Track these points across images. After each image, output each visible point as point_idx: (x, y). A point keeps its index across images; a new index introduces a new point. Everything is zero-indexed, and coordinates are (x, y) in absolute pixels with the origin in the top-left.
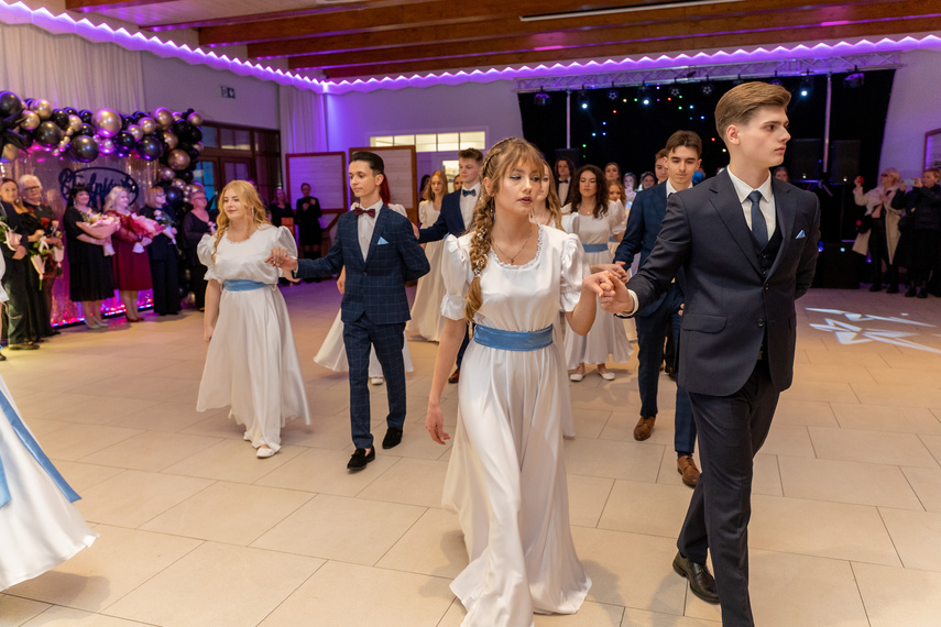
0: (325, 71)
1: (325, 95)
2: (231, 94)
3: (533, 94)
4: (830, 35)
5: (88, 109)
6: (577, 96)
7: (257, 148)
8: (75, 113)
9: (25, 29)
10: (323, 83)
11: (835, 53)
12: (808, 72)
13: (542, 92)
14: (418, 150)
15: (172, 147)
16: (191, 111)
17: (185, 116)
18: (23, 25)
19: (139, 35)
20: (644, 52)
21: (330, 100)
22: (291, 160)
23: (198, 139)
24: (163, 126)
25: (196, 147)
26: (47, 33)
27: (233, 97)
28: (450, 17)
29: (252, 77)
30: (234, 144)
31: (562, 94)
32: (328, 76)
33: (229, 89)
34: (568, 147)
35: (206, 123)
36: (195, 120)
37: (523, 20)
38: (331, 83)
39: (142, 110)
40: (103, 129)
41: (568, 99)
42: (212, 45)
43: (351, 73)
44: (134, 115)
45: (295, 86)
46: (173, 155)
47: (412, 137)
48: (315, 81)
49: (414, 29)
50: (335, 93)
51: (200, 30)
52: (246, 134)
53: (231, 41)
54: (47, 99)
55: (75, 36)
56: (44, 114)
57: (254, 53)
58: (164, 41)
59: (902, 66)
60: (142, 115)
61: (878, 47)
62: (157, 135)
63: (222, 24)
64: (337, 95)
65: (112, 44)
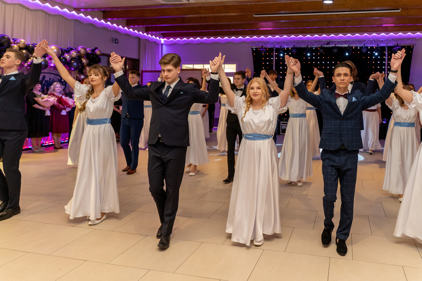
0: (163, 34)
1: (162, 44)
2: (117, 42)
3: (259, 49)
4: (387, 30)
6: (278, 51)
9: (17, 7)
10: (161, 39)
11: (389, 37)
12: (378, 45)
13: (263, 48)
15: (85, 65)
16: (96, 48)
17: (93, 50)
18: (16, 4)
19: (74, 12)
20: (308, 33)
21: (164, 47)
22: (144, 74)
23: (99, 61)
24: (82, 55)
26: (28, 9)
27: (118, 43)
28: (221, 13)
29: (128, 35)
31: (272, 49)
32: (164, 36)
33: (116, 39)
35: (103, 54)
36: (98, 52)
37: (255, 16)
38: (165, 39)
39: (72, 47)
41: (274, 52)
42: (109, 19)
43: (175, 36)
44: (68, 49)
45: (148, 40)
46: (86, 68)
47: (202, 65)
48: (158, 38)
49: (205, 18)
50: (166, 44)
51: (104, 12)
53: (118, 17)
54: (24, 39)
55: (42, 10)
56: (22, 46)
57: (128, 24)
58: (86, 16)
59: (416, 44)
60: (72, 49)
61: (406, 36)
62: (78, 59)
63: (114, 10)
64: (168, 45)
65: (60, 15)
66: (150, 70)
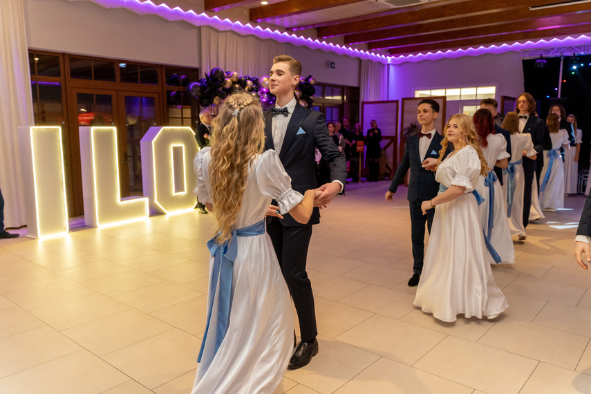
0: (390, 51)
1: (389, 65)
2: (333, 66)
3: (535, 60)
5: (257, 77)
6: (569, 61)
7: (345, 99)
8: (250, 79)
9: (228, 34)
10: (388, 57)
13: (542, 58)
14: (448, 99)
16: (310, 77)
17: (307, 80)
18: (228, 31)
19: (286, 33)
21: (392, 68)
22: (365, 106)
23: (313, 93)
25: (312, 97)
26: (239, 35)
27: (334, 68)
28: (477, 11)
29: (346, 55)
30: (332, 96)
31: (557, 60)
32: (391, 53)
33: (332, 63)
34: (559, 97)
35: (318, 84)
36: (312, 82)
37: (531, 9)
38: (393, 57)
40: (263, 88)
41: (562, 63)
42: (325, 37)
43: (407, 51)
45: (370, 61)
47: (443, 91)
48: (383, 56)
49: (451, 21)
51: (318, 29)
52: (339, 90)
53: (335, 34)
54: (236, 71)
55: (253, 36)
56: (235, 80)
57: (347, 41)
58: (298, 36)
63: (331, 24)
64: (396, 65)
65: (271, 39)
66: (373, 100)
